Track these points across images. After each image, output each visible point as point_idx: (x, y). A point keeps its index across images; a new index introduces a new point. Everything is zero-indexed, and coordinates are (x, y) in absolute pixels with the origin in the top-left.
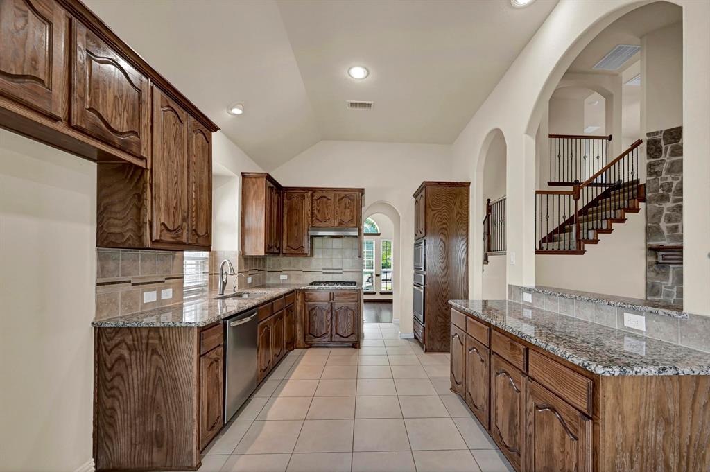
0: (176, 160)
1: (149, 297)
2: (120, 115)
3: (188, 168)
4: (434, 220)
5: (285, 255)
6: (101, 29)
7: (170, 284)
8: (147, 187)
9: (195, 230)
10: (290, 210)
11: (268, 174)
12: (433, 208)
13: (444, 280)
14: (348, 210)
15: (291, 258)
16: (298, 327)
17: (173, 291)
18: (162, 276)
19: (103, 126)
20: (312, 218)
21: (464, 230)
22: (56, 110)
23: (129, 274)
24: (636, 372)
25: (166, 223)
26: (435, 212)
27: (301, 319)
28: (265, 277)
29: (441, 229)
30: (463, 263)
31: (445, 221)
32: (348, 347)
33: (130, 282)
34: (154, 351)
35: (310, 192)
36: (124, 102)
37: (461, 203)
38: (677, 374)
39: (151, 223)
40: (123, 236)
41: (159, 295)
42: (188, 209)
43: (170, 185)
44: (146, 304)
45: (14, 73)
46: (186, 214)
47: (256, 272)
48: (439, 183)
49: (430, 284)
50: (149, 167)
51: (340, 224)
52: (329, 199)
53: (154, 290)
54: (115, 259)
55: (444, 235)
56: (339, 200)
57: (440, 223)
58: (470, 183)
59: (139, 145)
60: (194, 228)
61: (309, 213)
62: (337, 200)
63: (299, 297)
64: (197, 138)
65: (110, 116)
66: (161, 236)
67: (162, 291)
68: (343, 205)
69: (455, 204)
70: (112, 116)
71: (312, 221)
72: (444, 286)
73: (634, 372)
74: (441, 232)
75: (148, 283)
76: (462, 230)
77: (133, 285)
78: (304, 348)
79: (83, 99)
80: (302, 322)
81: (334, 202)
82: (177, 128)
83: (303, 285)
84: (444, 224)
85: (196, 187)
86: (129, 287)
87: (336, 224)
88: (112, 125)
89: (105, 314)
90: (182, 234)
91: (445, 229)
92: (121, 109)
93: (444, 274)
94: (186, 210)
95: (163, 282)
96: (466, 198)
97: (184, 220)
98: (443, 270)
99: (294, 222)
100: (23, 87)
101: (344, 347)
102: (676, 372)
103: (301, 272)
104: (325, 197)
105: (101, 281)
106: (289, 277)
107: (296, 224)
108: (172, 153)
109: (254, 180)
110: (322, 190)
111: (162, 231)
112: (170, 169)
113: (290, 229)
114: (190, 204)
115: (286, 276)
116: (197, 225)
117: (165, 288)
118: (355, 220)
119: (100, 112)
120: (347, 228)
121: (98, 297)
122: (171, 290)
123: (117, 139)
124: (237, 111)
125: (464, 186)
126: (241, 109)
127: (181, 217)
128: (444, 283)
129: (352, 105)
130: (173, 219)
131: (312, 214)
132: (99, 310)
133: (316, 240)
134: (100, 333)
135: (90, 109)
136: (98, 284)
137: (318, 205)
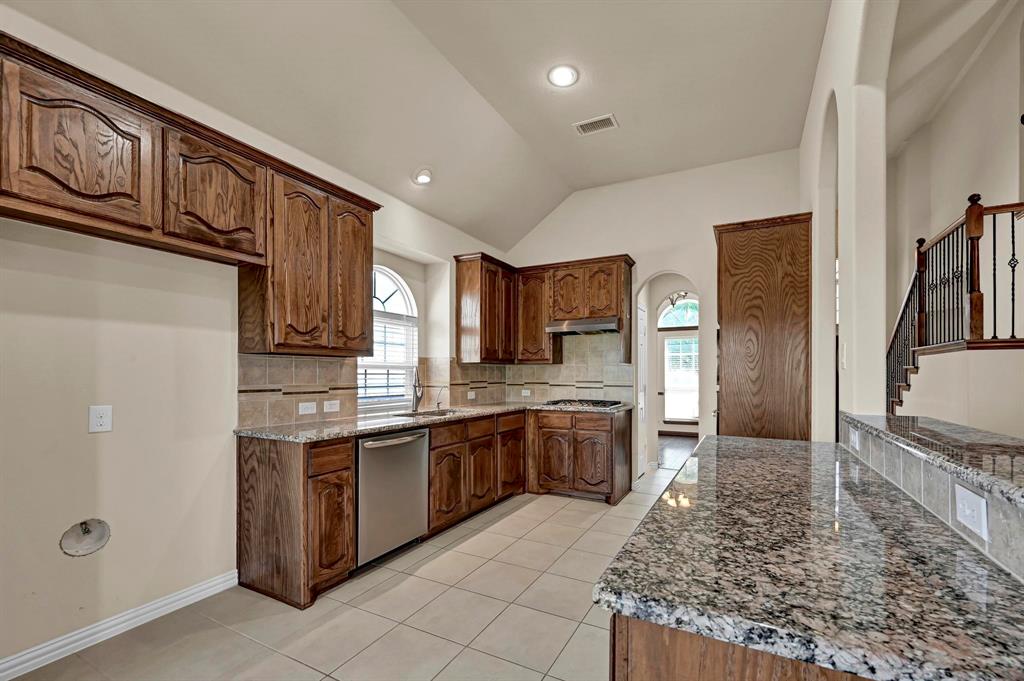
0: (308, 252)
1: (307, 408)
2: (225, 213)
3: (329, 259)
4: (734, 294)
5: (521, 362)
6: (197, 129)
7: (336, 395)
8: (267, 287)
9: (342, 332)
10: (526, 300)
11: (482, 254)
12: (733, 271)
13: (756, 400)
14: (603, 291)
15: (535, 366)
16: (530, 462)
17: (341, 404)
18: (325, 386)
19: (204, 228)
20: (554, 307)
21: (799, 306)
22: (145, 219)
23: (279, 382)
24: (679, 621)
25: (294, 325)
26: (738, 278)
27: (534, 451)
28: (504, 393)
29: (749, 308)
30: (798, 366)
31: (758, 293)
32: (599, 500)
33: (280, 390)
34: (274, 467)
35: (552, 271)
36: (229, 198)
37: (793, 255)
38: (811, 660)
39: (273, 325)
40: (254, 341)
41: (320, 406)
42: (330, 307)
43: (300, 281)
44: (302, 416)
45: (99, 193)
46: (326, 314)
47: (485, 385)
48: (743, 224)
49: (727, 408)
50: (270, 263)
51: (591, 313)
52: (576, 278)
53: (314, 400)
54: (261, 366)
55: (757, 318)
56: (591, 277)
57: (747, 297)
58: (811, 213)
59: (253, 242)
60: (341, 329)
61: (551, 301)
62: (587, 278)
63: (531, 421)
64: (344, 222)
65: (211, 215)
66: (286, 339)
67: (325, 403)
68: (596, 284)
69: (779, 259)
70: (214, 216)
71: (554, 312)
72: (757, 413)
73: (673, 620)
74: (748, 313)
75: (305, 393)
76: (795, 307)
77: (284, 394)
78: (538, 493)
79: (177, 205)
80: (534, 456)
81: (584, 282)
82: (310, 215)
83: (538, 404)
84: (756, 298)
85: (343, 280)
86: (279, 396)
87: (587, 314)
88: (214, 225)
89: (249, 423)
90: (321, 336)
91: (759, 307)
92: (226, 207)
93: (755, 390)
94: (326, 308)
95: (327, 392)
96: (804, 244)
97: (324, 320)
98: (754, 382)
99: (532, 314)
100: (110, 205)
101: (593, 500)
102: (804, 654)
103: (547, 386)
104: (571, 275)
105: (243, 388)
106: (533, 393)
107: (534, 318)
108: (302, 244)
109: (468, 264)
110: (567, 265)
111: (287, 334)
112: (299, 263)
113: (526, 326)
114: (333, 302)
115: (529, 392)
116: (345, 325)
117: (328, 400)
118: (614, 306)
119: (199, 214)
120: (603, 319)
121: (240, 404)
122: (338, 402)
123: (221, 239)
124: (424, 179)
125: (798, 221)
126: (427, 175)
127: (319, 317)
128: (757, 407)
129: (585, 128)
130: (304, 319)
131: (555, 301)
132: (241, 418)
133: (566, 339)
134: (243, 443)
135: (187, 213)
136: (240, 392)
137: (561, 288)
